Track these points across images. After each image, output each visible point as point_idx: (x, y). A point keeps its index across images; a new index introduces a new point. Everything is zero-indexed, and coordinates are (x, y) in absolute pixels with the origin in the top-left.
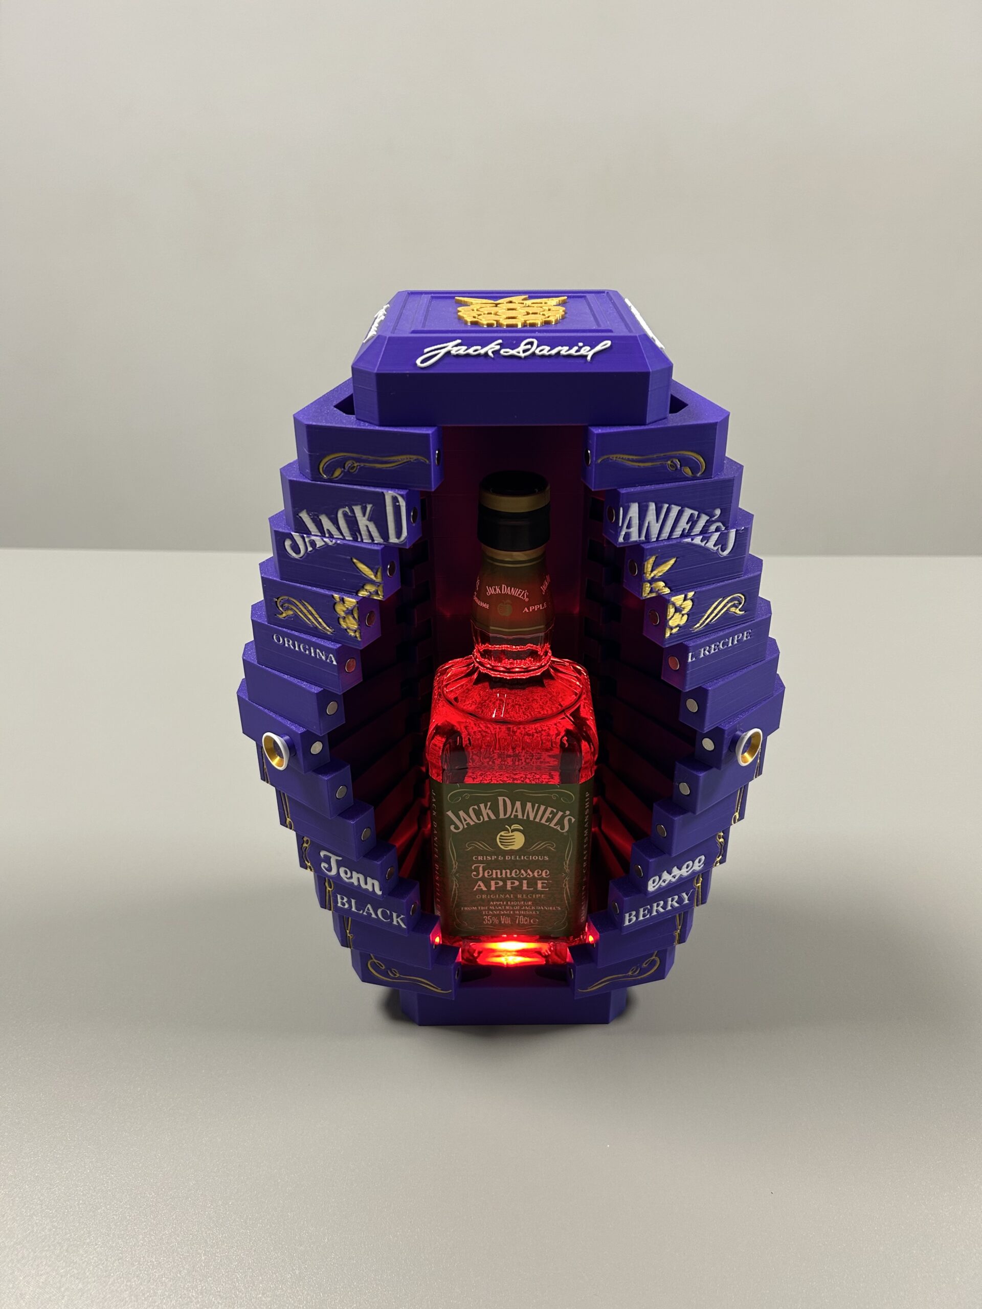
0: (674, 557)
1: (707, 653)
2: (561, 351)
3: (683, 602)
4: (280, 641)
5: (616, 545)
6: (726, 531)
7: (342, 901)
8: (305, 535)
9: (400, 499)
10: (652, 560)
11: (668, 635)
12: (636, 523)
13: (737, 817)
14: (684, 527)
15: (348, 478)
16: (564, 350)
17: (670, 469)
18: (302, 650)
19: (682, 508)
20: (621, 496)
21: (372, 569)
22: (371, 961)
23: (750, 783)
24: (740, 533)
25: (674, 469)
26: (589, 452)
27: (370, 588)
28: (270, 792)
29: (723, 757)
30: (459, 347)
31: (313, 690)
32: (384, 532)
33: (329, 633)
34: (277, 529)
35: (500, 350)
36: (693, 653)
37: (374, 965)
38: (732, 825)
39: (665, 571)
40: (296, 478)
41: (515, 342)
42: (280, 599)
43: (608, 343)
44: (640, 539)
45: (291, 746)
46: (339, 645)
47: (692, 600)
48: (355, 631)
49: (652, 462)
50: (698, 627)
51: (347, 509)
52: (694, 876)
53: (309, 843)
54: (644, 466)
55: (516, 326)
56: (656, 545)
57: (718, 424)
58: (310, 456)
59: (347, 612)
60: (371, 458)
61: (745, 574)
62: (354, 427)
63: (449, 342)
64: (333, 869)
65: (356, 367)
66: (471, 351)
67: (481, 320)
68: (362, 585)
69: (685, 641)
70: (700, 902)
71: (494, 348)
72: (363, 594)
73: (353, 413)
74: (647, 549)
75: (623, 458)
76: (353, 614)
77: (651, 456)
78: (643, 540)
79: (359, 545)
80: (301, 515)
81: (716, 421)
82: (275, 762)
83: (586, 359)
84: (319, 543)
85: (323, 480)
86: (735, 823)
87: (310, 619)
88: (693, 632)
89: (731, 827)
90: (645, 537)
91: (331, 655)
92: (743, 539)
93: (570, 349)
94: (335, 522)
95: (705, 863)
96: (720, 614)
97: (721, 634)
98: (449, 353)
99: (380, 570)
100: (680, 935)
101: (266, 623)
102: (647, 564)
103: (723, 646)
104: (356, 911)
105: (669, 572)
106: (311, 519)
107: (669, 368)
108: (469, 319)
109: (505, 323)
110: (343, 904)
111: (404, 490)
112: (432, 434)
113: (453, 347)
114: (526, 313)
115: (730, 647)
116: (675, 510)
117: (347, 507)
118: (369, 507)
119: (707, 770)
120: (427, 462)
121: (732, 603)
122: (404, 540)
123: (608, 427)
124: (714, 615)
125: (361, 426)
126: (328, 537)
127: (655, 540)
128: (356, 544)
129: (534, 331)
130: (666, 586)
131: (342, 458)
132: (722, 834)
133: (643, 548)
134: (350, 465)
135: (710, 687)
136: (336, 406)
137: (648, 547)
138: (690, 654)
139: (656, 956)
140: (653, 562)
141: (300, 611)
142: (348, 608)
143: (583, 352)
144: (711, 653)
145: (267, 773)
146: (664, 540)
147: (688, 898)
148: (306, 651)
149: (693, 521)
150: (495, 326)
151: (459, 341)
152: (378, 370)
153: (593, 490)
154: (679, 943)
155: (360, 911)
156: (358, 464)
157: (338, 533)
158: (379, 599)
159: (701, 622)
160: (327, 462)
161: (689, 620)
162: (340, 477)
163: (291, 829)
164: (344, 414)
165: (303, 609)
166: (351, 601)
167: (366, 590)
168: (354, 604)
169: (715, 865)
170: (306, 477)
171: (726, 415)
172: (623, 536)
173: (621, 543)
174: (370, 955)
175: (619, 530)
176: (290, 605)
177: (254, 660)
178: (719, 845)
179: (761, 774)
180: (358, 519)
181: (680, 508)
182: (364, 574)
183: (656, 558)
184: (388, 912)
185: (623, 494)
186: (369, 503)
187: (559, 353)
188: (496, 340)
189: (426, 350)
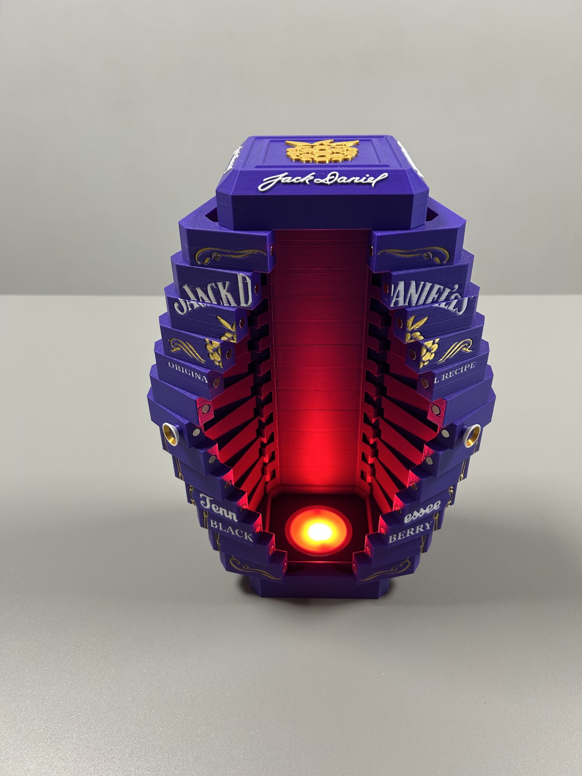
0: (426, 316)
1: (447, 377)
2: (354, 180)
3: (432, 345)
4: (172, 366)
5: (388, 308)
6: (461, 299)
7: (213, 524)
8: (187, 301)
9: (247, 278)
10: (412, 319)
11: (421, 366)
12: (403, 294)
13: (462, 477)
14: (434, 297)
15: (214, 264)
16: (356, 180)
17: (426, 259)
18: (186, 373)
19: (433, 284)
20: (393, 276)
21: (229, 323)
22: (232, 559)
23: (471, 456)
24: (471, 300)
25: (428, 259)
26: (372, 247)
27: (229, 335)
28: (169, 457)
29: (455, 442)
30: (286, 178)
31: (193, 398)
32: (237, 300)
33: (203, 363)
34: (169, 296)
35: (313, 179)
36: (438, 378)
37: (234, 562)
38: (458, 482)
39: (421, 325)
40: (180, 263)
41: (324, 174)
42: (172, 340)
43: (386, 175)
44: (405, 305)
45: (180, 432)
46: (209, 371)
47: (437, 343)
48: (219, 362)
49: (413, 254)
50: (441, 361)
51: (213, 284)
52: (434, 513)
53: (193, 489)
54: (408, 257)
55: (325, 162)
56: (415, 309)
57: (458, 229)
58: (189, 249)
59: (214, 350)
60: (228, 251)
61: (473, 327)
62: (217, 231)
63: (280, 174)
64: (208, 505)
65: (219, 191)
66: (294, 180)
67: (302, 158)
68: (223, 333)
69: (433, 370)
70: (437, 528)
71: (309, 178)
72: (224, 338)
73: (217, 221)
74: (409, 311)
75: (394, 252)
76: (218, 352)
77: (413, 250)
78: (406, 305)
79: (221, 308)
80: (184, 287)
81: (457, 227)
82: (171, 441)
83: (371, 186)
84: (196, 306)
85: (197, 265)
86: (460, 480)
87: (191, 353)
88: (438, 364)
89: (458, 483)
90: (408, 303)
91: (204, 377)
92: (472, 303)
93: (361, 178)
94: (206, 293)
95: (441, 505)
96: (456, 352)
97: (456, 365)
98: (279, 181)
99: (234, 324)
100: (424, 548)
101: (164, 355)
102: (409, 321)
103: (457, 373)
104: (222, 530)
105: (424, 326)
106: (191, 290)
107: (427, 191)
108: (294, 157)
109: (318, 160)
110: (214, 525)
111: (250, 273)
112: (269, 235)
113: (282, 178)
114: (332, 153)
115: (462, 373)
116: (428, 285)
117: (213, 283)
118: (227, 283)
119: (444, 450)
120: (265, 254)
121: (464, 345)
122: (250, 305)
123: (385, 231)
124: (452, 353)
125: (221, 230)
126: (201, 302)
127: (415, 305)
128: (219, 307)
129: (337, 166)
130: (421, 335)
131: (210, 251)
132: (452, 487)
133: (406, 311)
134: (215, 255)
135: (448, 399)
136: (206, 216)
137: (409, 310)
138: (436, 378)
139: (408, 560)
140: (413, 320)
141: (184, 348)
142: (214, 348)
143: (369, 181)
144: (449, 377)
145: (166, 446)
146: (421, 305)
147: (429, 526)
148: (188, 373)
149: (440, 293)
150: (311, 162)
151: (286, 173)
152: (232, 193)
153: (374, 273)
154: (423, 552)
155: (225, 530)
156: (220, 255)
157: (208, 299)
158: (234, 342)
159: (443, 357)
160: (200, 253)
161: (435, 357)
162: (208, 263)
163: (182, 479)
164: (212, 221)
165: (186, 347)
166: (216, 344)
167: (226, 336)
168: (218, 345)
169: (447, 506)
170: (187, 263)
171: (465, 222)
172: (394, 303)
173: (392, 308)
174: (231, 556)
175: (391, 299)
176: (178, 344)
177: (157, 377)
178: (450, 495)
179: (479, 450)
180: (221, 290)
181: (432, 284)
182: (225, 326)
183: (415, 317)
184: (242, 532)
185: (394, 275)
186: (228, 281)
187: (353, 181)
188: (311, 173)
189: (265, 180)
